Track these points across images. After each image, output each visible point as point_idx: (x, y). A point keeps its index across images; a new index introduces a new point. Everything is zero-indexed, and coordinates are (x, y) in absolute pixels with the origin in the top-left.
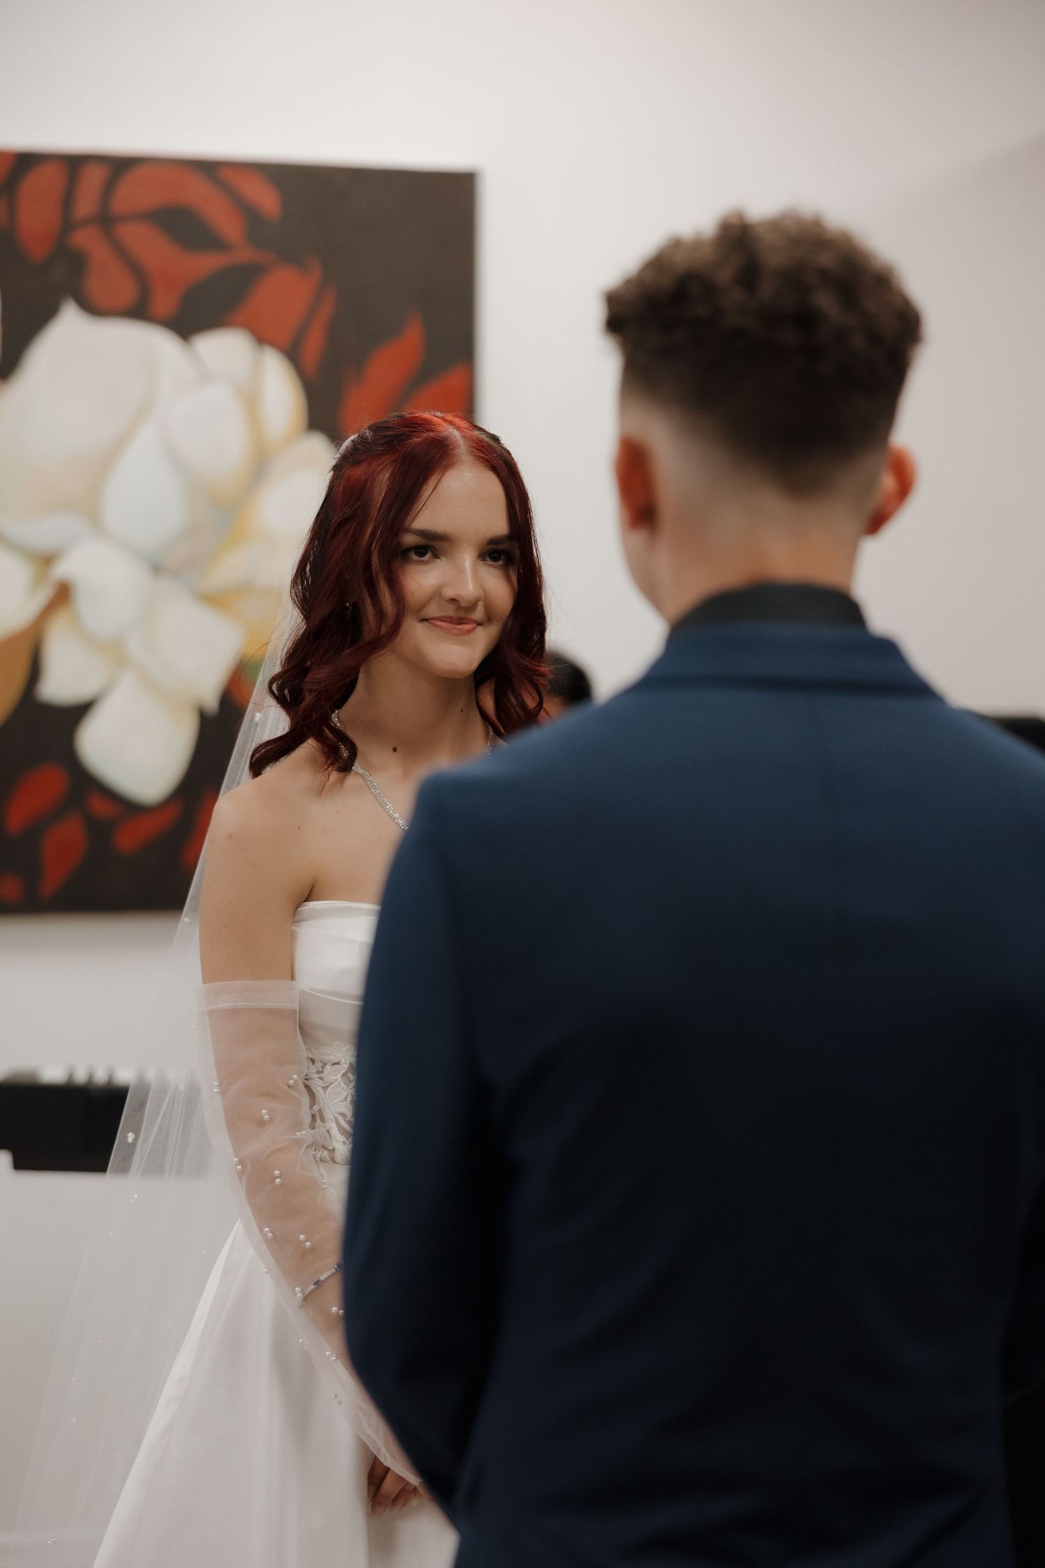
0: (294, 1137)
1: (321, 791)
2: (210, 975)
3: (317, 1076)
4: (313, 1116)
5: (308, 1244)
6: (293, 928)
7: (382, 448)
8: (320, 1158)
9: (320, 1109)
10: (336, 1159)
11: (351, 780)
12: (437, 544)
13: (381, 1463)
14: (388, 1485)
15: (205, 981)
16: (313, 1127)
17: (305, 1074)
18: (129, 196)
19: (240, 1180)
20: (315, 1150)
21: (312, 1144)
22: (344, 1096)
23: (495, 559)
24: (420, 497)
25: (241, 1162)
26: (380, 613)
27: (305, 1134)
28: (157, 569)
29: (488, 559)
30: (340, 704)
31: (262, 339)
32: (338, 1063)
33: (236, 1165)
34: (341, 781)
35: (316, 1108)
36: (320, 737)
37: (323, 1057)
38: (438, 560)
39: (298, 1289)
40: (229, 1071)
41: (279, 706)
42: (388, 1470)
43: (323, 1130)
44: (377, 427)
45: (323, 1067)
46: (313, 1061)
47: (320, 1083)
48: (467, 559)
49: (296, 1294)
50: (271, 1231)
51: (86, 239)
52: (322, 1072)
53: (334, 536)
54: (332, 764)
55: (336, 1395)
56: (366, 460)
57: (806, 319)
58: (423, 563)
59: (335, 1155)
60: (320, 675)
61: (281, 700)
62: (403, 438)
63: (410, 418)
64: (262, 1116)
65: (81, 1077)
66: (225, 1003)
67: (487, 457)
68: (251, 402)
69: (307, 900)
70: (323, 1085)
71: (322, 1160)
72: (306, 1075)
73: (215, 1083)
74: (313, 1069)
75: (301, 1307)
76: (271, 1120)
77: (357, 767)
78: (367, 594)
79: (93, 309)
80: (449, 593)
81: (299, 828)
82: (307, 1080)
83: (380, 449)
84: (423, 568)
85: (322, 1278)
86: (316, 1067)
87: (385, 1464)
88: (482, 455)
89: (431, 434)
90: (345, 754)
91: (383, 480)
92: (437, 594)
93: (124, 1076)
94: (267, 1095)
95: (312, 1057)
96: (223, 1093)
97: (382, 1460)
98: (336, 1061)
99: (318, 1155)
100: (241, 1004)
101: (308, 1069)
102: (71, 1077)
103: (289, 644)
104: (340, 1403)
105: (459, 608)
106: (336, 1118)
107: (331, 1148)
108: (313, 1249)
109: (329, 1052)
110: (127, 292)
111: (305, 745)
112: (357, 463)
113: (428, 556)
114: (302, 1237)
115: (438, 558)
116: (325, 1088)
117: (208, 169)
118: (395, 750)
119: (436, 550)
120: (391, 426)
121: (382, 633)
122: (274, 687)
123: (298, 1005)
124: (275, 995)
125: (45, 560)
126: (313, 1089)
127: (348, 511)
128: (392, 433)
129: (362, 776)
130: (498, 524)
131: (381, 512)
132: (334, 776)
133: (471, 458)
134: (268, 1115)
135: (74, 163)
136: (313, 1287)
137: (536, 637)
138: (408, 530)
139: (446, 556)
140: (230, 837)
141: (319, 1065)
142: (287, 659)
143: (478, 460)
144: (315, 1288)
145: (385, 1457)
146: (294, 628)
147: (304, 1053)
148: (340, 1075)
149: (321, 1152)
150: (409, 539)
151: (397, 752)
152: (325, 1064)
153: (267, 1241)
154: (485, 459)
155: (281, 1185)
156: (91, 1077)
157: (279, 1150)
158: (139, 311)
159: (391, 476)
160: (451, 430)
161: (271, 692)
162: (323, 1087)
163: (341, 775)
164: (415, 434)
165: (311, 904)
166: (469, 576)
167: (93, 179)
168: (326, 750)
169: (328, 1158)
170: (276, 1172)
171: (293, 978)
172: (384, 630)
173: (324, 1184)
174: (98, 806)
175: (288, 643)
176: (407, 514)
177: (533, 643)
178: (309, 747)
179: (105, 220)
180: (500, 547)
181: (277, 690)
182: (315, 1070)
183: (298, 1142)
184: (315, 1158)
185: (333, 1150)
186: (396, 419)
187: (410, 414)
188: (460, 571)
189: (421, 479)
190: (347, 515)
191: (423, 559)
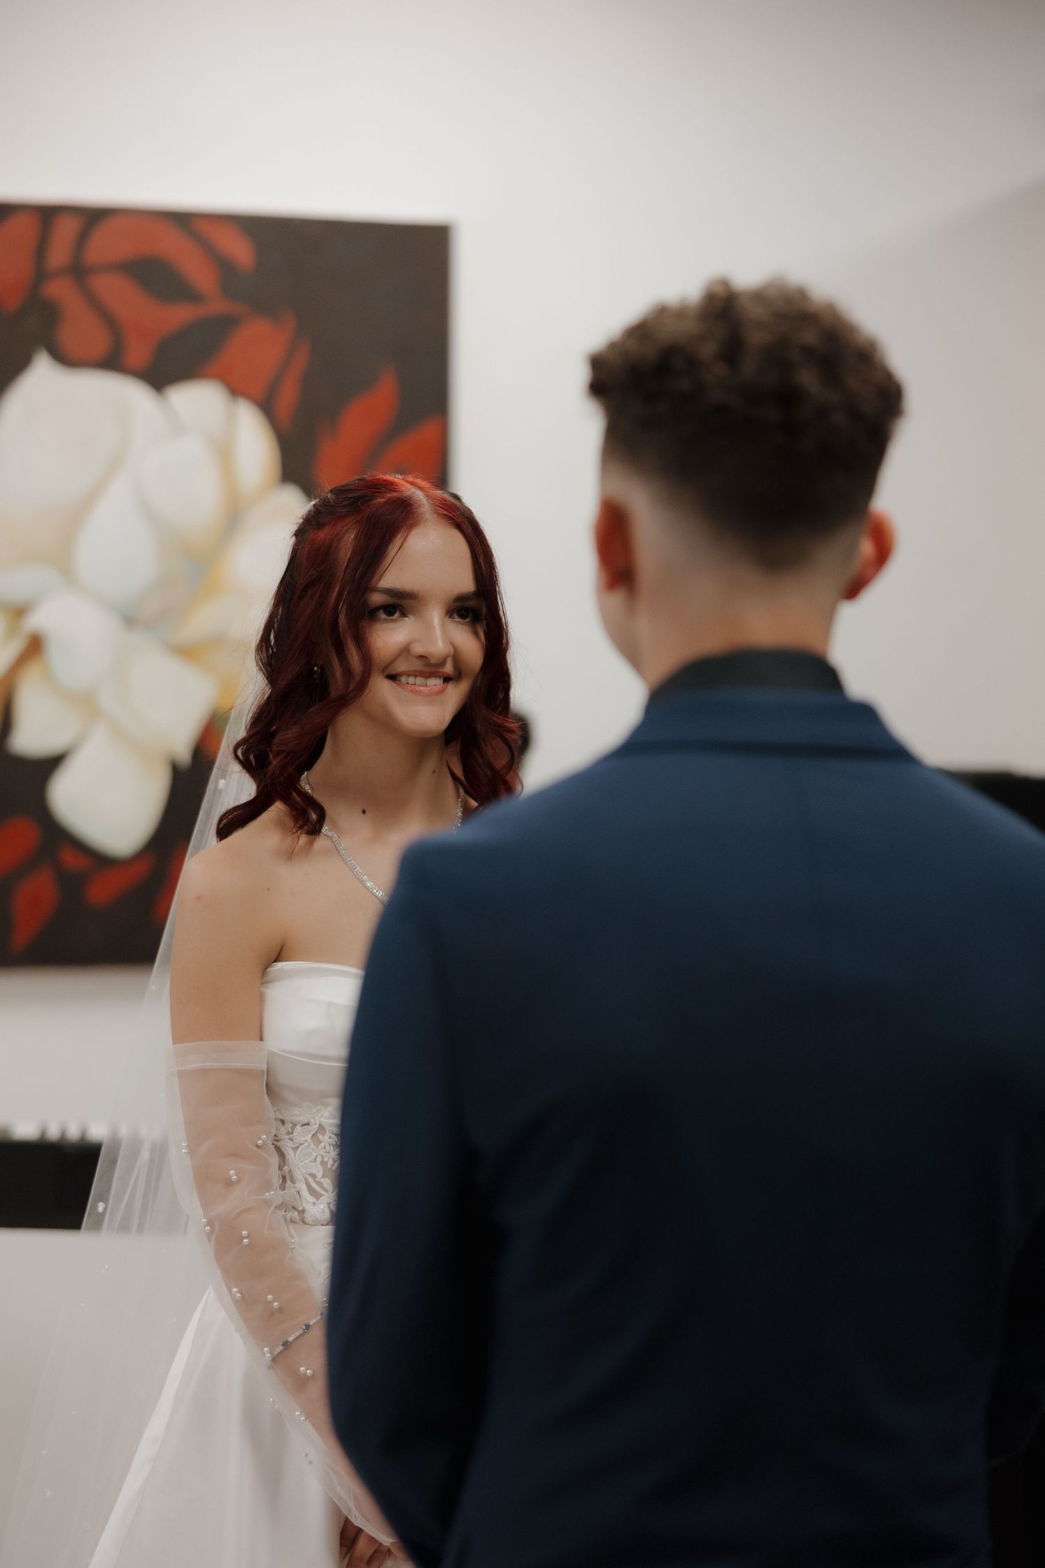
0: (262, 1197)
1: (290, 855)
2: (179, 1036)
3: (288, 1137)
4: (284, 1178)
5: (276, 1304)
6: (262, 989)
7: (345, 510)
8: (291, 1219)
9: (290, 1170)
10: (306, 1220)
11: (320, 843)
12: (405, 602)
13: (353, 1524)
14: (362, 1547)
15: (175, 1042)
16: (283, 1187)
17: (274, 1134)
18: (102, 246)
19: (210, 1241)
20: (285, 1211)
21: (282, 1204)
22: (314, 1157)
23: (462, 616)
24: (387, 556)
25: (210, 1223)
26: (348, 671)
27: (274, 1195)
28: (130, 621)
29: (455, 615)
30: (309, 764)
31: (236, 390)
32: (308, 1124)
33: (205, 1226)
34: (311, 843)
35: (286, 1169)
36: (287, 800)
37: (293, 1118)
38: (406, 618)
39: (266, 1349)
40: (197, 1133)
41: (244, 771)
42: (360, 1531)
43: (293, 1191)
44: (339, 490)
45: (293, 1128)
46: (283, 1122)
47: (290, 1144)
48: (435, 615)
49: (264, 1354)
50: (240, 1292)
51: (60, 290)
52: (292, 1133)
53: (301, 597)
54: (301, 827)
55: (307, 1455)
56: (330, 523)
57: (789, 397)
58: (392, 621)
59: (305, 1215)
60: (288, 736)
61: (246, 765)
62: (367, 498)
63: (371, 480)
64: (230, 1177)
65: (53, 1133)
66: (194, 1064)
67: (450, 515)
68: (224, 454)
69: (277, 959)
70: (293, 1146)
71: (292, 1221)
72: (275, 1136)
73: (183, 1144)
74: (283, 1130)
75: (270, 1367)
76: (239, 1181)
77: (325, 829)
78: (334, 654)
79: (65, 359)
80: (418, 649)
81: (268, 889)
82: (278, 1141)
83: (343, 510)
84: (391, 625)
85: (291, 1339)
86: (286, 1129)
87: (356, 1524)
88: (446, 513)
89: (394, 494)
90: (314, 816)
91: (348, 541)
92: (405, 651)
93: (97, 1132)
94: (237, 1155)
95: (282, 1118)
96: (192, 1152)
97: (352, 1519)
98: (305, 1121)
99: (289, 1216)
100: (209, 1065)
101: (277, 1129)
102: (43, 1133)
103: (254, 709)
104: (310, 1463)
105: (429, 665)
106: (306, 1179)
107: (301, 1209)
108: (280, 1310)
109: (299, 1113)
110: (100, 343)
111: (273, 808)
112: (320, 526)
113: (397, 615)
114: (270, 1297)
115: (406, 616)
116: (295, 1149)
117: (183, 220)
118: (364, 812)
119: (403, 608)
120: (353, 487)
121: (350, 689)
122: (239, 753)
123: (266, 1066)
124: (246, 1056)
125: (19, 612)
126: (283, 1150)
127: (315, 572)
128: (354, 495)
129: (330, 838)
130: (465, 582)
131: (347, 572)
132: (303, 839)
133: (435, 516)
134: (236, 1175)
135: (47, 215)
136: (281, 1348)
137: (501, 696)
138: (375, 590)
139: (414, 614)
140: (199, 898)
141: (289, 1126)
142: (252, 724)
143: (443, 518)
144: (283, 1349)
145: (355, 1517)
146: (258, 693)
147: (271, 1112)
148: (310, 1136)
149: (291, 1213)
150: (377, 599)
151: (367, 813)
152: (295, 1125)
153: (236, 1302)
154: (450, 517)
155: (249, 1245)
156: (63, 1133)
157: (247, 1210)
158: (112, 362)
159: (356, 537)
160: (414, 490)
161: (237, 757)
162: (293, 1148)
163: (311, 837)
164: (376, 494)
165: (280, 965)
166: (438, 632)
167: (66, 231)
168: (294, 813)
169: (298, 1218)
170: (244, 1232)
171: (261, 1039)
172: (352, 686)
173: (293, 1244)
174: (70, 859)
175: (254, 706)
176: (374, 573)
177: (498, 701)
178: (277, 809)
179: (79, 271)
180: (467, 604)
181: (243, 755)
182: (286, 1131)
183: (267, 1203)
184: (285, 1219)
185: (303, 1211)
186: (357, 482)
187: (371, 477)
188: (429, 627)
189: (387, 538)
190: (314, 577)
191: (391, 617)
